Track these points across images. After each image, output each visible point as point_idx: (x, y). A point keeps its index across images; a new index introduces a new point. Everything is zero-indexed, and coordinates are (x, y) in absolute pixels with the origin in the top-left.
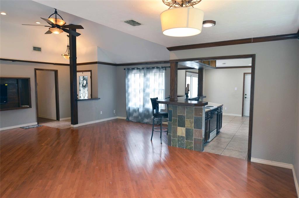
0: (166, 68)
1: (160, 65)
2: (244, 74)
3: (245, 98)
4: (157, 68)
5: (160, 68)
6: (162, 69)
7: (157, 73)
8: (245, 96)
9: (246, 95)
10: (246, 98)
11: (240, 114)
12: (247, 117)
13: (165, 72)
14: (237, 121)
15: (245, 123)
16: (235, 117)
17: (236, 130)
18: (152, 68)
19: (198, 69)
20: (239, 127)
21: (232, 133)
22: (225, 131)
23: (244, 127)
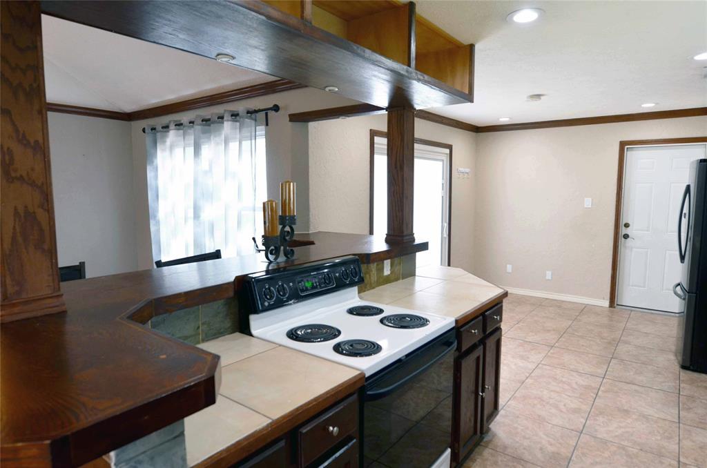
0: (267, 114)
1: (241, 106)
2: (623, 144)
3: (622, 240)
4: (234, 116)
6: (247, 120)
8: (623, 231)
9: (627, 225)
10: (626, 236)
11: (604, 299)
12: (632, 311)
13: (264, 132)
14: (588, 340)
15: (622, 349)
16: (584, 309)
17: (576, 411)
18: (218, 118)
19: (387, 109)
20: (595, 382)
21: (551, 449)
22: (516, 425)
23: (617, 383)
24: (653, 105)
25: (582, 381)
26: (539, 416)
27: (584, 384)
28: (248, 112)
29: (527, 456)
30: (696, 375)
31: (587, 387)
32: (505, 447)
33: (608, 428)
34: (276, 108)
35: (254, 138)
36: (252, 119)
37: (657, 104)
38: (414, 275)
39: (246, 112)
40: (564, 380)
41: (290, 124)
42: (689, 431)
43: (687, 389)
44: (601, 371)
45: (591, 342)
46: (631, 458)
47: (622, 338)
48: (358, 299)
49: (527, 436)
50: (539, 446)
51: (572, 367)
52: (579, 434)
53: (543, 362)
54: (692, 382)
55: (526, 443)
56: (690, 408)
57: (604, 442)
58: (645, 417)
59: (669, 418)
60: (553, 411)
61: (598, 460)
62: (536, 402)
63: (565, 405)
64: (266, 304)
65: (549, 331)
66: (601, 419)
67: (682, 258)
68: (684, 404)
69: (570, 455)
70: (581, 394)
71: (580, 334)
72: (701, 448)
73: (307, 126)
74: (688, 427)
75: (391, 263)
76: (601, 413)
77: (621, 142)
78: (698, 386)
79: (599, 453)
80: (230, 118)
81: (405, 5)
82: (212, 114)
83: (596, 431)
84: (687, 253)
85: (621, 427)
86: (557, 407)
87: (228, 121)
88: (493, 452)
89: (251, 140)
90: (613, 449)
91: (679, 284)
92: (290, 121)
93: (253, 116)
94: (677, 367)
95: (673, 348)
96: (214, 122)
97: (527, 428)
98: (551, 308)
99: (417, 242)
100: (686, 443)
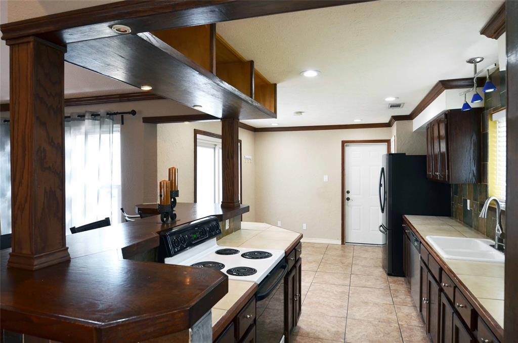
0: (122, 117)
1: (102, 109)
2: (343, 143)
3: (346, 201)
4: (95, 116)
5: (101, 115)
6: (107, 120)
7: (94, 132)
8: (347, 196)
9: (348, 192)
10: (348, 199)
11: (338, 239)
12: (354, 245)
13: (120, 129)
14: (335, 265)
15: (355, 268)
16: (328, 247)
17: (341, 306)
18: (78, 116)
19: (221, 119)
20: (346, 289)
21: (333, 330)
22: (310, 320)
23: (358, 288)
24: (360, 121)
25: (339, 289)
26: (321, 313)
27: (340, 291)
28: (108, 114)
29: (322, 336)
30: (395, 278)
31: (343, 293)
32: (308, 334)
33: (359, 313)
34: (133, 113)
35: (111, 132)
36: (110, 119)
37: (362, 120)
38: (240, 229)
39: (106, 113)
40: (329, 290)
41: (144, 124)
42: (400, 308)
43: (393, 286)
44: (347, 282)
45: (338, 267)
46: (376, 327)
47: (354, 262)
48: (217, 245)
49: (318, 325)
50: (326, 330)
51: (331, 282)
52: (345, 319)
53: (314, 282)
54: (395, 282)
55: (319, 329)
56: (397, 296)
57: (360, 321)
58: (376, 304)
59: (388, 303)
60: (328, 308)
61: (360, 330)
62: (317, 305)
63: (333, 304)
64: (176, 250)
65: (311, 262)
66: (355, 309)
67: (383, 210)
68: (394, 294)
69: (344, 331)
70: (340, 297)
71: (329, 262)
72: (407, 316)
73: (156, 127)
74: (399, 306)
75: (229, 222)
76: (354, 306)
77: (342, 141)
78: (398, 284)
79: (359, 327)
80: (90, 117)
81: (248, 62)
82: (72, 113)
83: (354, 316)
84: (385, 208)
85: (365, 312)
86: (329, 306)
87: (88, 119)
88: (302, 337)
89: (110, 134)
90: (365, 324)
91: (381, 226)
92: (143, 122)
93: (111, 117)
94: (385, 275)
95: (381, 265)
96: (74, 120)
97: (317, 321)
98: (309, 248)
99: (242, 206)
100: (400, 314)
